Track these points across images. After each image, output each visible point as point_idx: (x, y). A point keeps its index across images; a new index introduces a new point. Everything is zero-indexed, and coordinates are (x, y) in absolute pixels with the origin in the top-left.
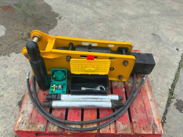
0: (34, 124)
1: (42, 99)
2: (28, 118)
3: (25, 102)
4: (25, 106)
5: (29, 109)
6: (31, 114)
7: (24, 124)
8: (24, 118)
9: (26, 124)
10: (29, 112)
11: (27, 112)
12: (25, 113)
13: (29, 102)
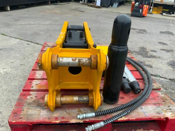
0: (163, 99)
1: (130, 99)
2: (162, 107)
3: (144, 115)
4: (149, 113)
5: (150, 109)
6: (155, 104)
7: (170, 108)
8: (164, 110)
9: (169, 106)
10: (154, 107)
11: (155, 109)
12: (157, 111)
13: (142, 111)
